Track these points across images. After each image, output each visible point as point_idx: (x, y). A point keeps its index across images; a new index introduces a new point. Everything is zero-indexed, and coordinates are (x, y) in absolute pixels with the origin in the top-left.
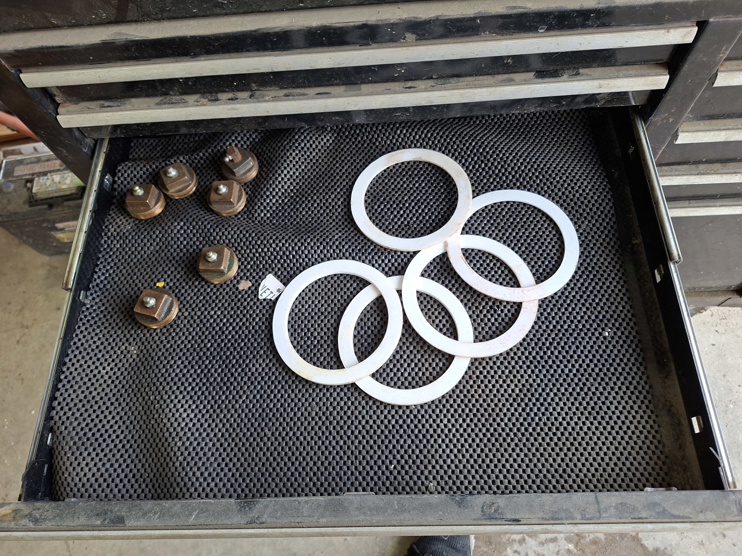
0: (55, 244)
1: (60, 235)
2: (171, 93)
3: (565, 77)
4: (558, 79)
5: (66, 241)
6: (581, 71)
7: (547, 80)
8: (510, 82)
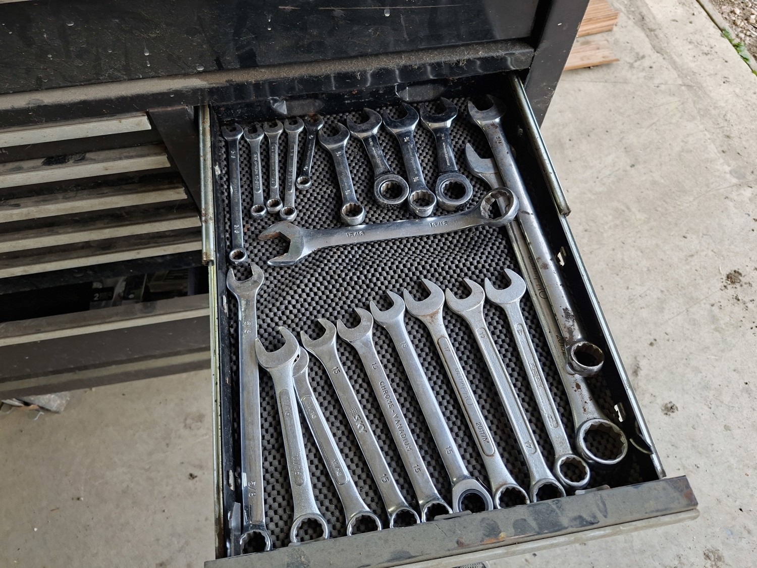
3: (71, 162)
4: (64, 165)
6: (88, 155)
7: (54, 166)
8: (19, 170)
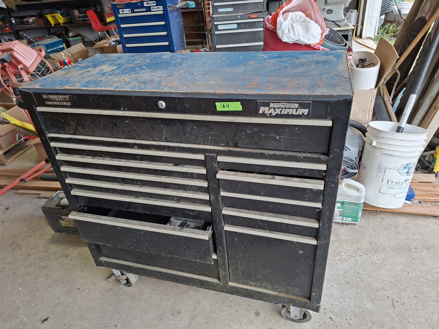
0: (59, 226)
1: (62, 222)
2: (84, 155)
3: (180, 166)
5: (63, 225)
6: (185, 165)
7: (175, 166)
8: (166, 165)
